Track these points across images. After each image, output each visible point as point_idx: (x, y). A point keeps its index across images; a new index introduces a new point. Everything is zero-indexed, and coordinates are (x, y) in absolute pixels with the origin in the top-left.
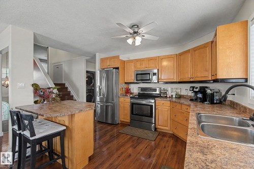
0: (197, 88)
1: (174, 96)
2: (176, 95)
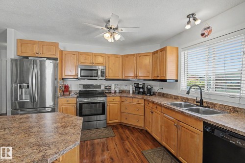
0: (141, 85)
1: (118, 91)
2: (119, 90)
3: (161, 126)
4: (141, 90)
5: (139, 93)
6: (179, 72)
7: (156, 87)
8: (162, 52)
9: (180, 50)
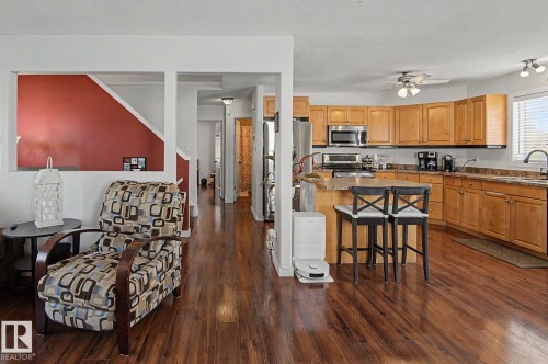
0: (432, 154)
2: (388, 165)
3: (480, 210)
4: (432, 163)
5: (427, 168)
6: (509, 123)
7: (461, 159)
8: (477, 104)
9: (510, 99)
